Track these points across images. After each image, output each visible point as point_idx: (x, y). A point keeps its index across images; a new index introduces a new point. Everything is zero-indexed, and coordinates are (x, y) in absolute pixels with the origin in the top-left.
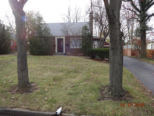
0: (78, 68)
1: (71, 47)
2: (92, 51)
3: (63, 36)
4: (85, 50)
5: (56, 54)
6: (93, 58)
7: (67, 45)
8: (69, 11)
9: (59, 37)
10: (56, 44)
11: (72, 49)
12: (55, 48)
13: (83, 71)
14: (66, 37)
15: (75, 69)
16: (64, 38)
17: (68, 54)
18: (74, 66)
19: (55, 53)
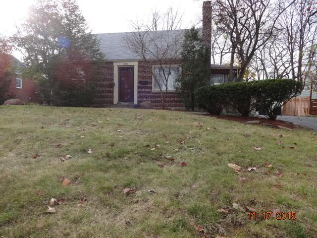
0: (165, 136)
1: (153, 88)
2: (212, 91)
3: (133, 60)
4: (190, 94)
5: (115, 106)
6: (215, 112)
7: (145, 83)
8: (154, 19)
9: (122, 64)
10: (116, 80)
11: (157, 93)
12: (113, 91)
13: (186, 153)
14: (140, 62)
15: (146, 143)
16: (136, 64)
17: (145, 105)
18: (150, 129)
19: (113, 103)
